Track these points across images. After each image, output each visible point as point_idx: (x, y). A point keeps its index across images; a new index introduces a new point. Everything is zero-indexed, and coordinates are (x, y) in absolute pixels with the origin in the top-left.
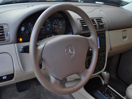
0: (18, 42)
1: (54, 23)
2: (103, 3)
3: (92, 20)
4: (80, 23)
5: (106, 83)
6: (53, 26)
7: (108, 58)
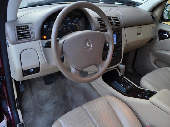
0: (42, 39)
1: (74, 22)
2: (122, 4)
3: (109, 18)
4: (98, 21)
5: (122, 74)
6: (74, 24)
7: (124, 54)
